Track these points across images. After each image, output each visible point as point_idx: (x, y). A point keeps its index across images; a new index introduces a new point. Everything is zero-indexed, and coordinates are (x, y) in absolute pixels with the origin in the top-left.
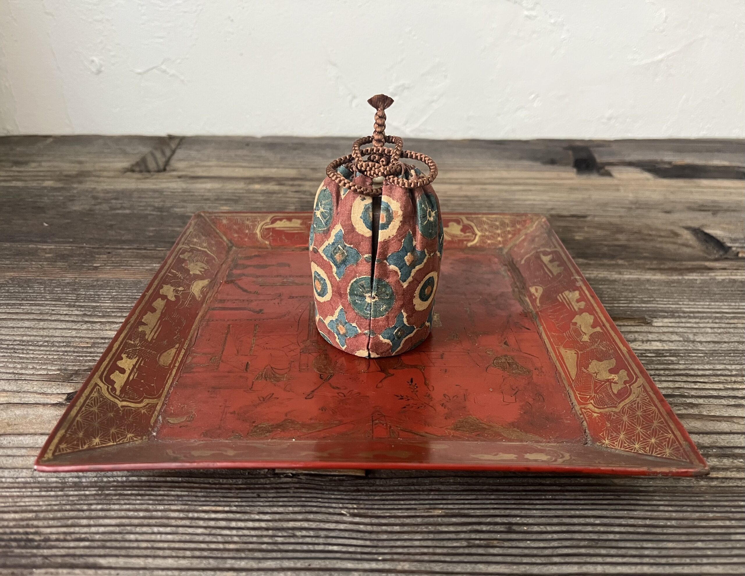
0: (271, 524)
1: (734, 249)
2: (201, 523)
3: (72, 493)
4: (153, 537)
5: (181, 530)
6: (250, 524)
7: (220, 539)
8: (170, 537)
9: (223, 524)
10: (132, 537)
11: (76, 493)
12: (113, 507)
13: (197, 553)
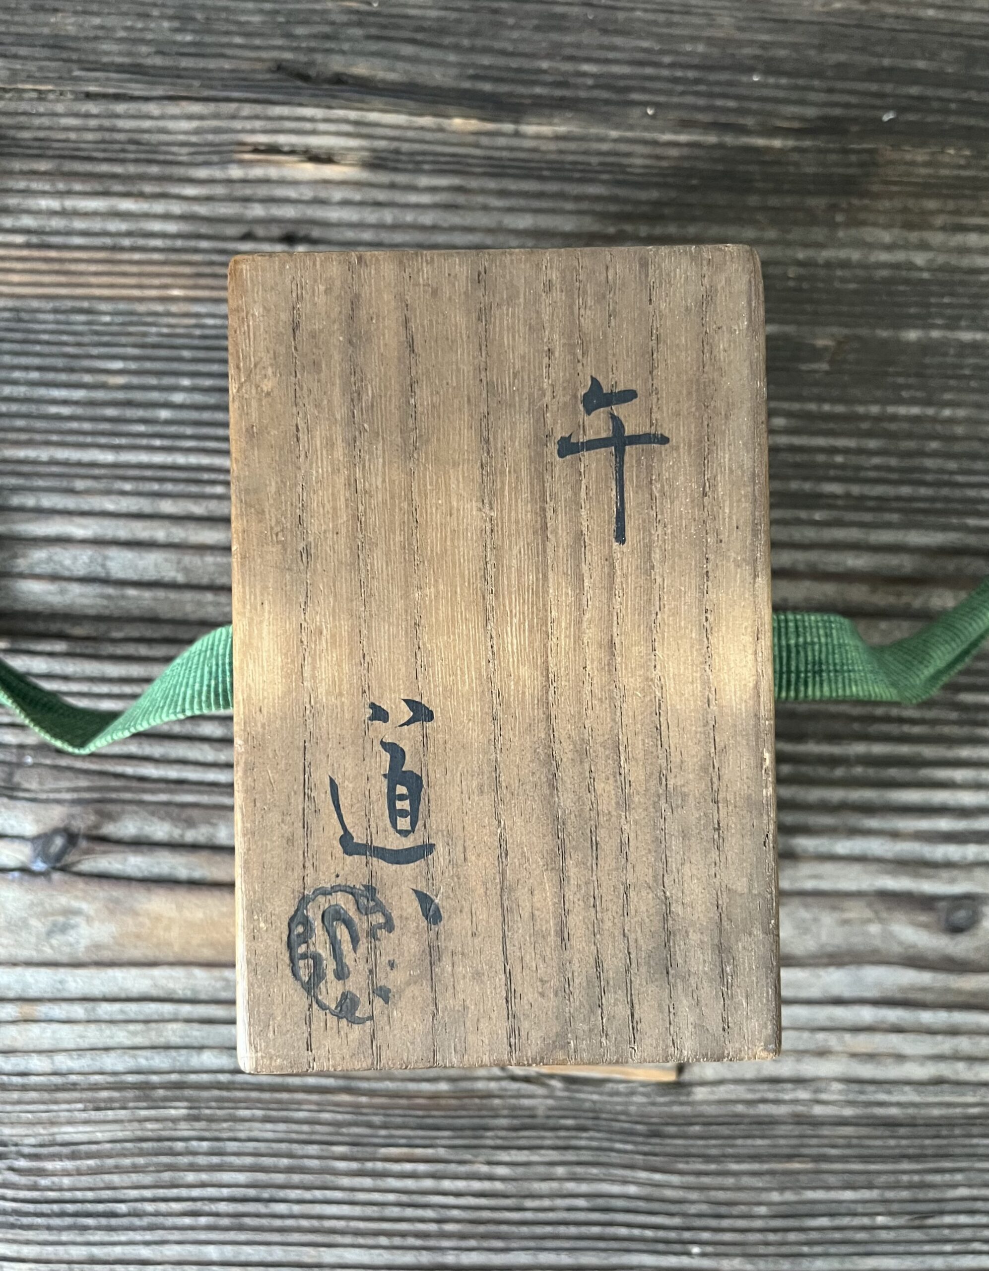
0: (511, 1186)
2: (392, 1183)
3: (144, 1113)
4: (318, 1209)
7: (429, 1213)
8: (346, 1210)
9: (428, 1183)
10: (281, 1208)
11: (153, 1113)
13: (397, 1241)
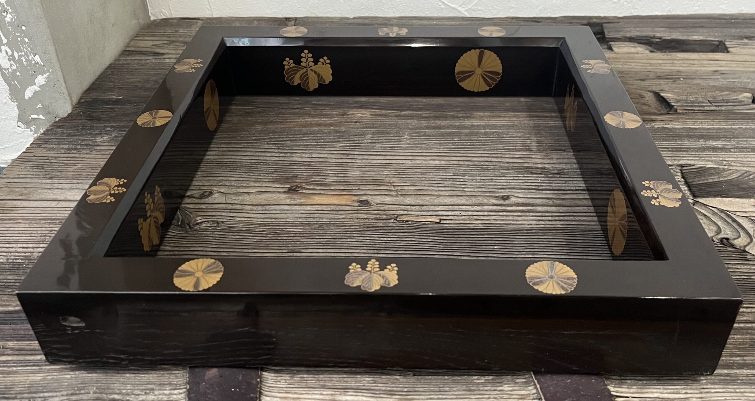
0: (398, 239)
1: (675, 107)
2: (368, 238)
5: (360, 240)
6: (389, 239)
12: (327, 232)
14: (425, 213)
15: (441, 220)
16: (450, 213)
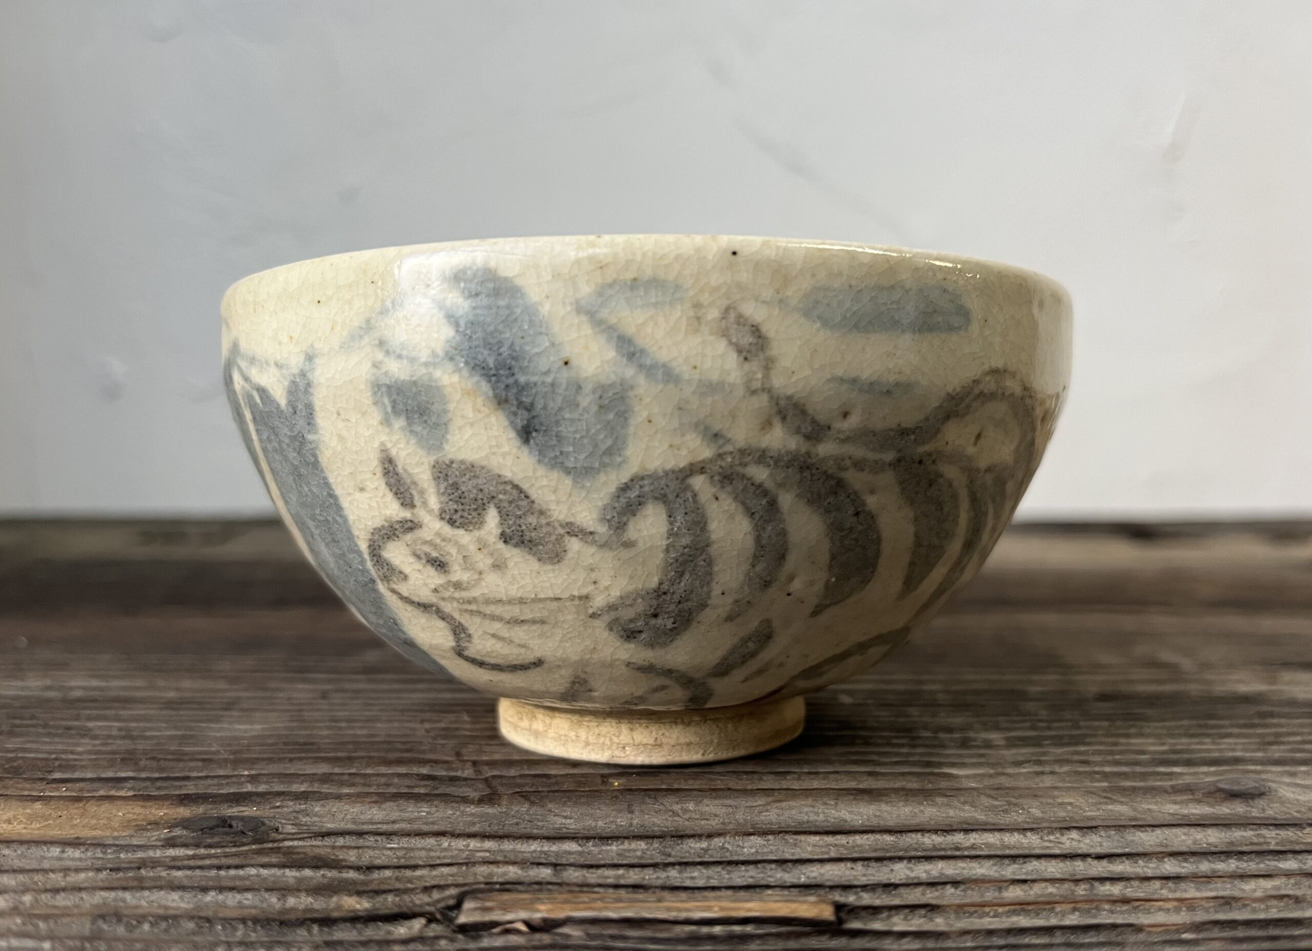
14: (697, 876)
15: (839, 908)
16: (900, 872)
